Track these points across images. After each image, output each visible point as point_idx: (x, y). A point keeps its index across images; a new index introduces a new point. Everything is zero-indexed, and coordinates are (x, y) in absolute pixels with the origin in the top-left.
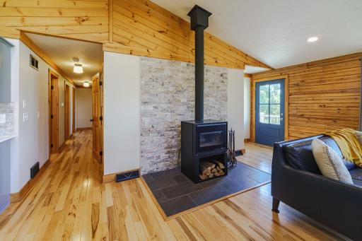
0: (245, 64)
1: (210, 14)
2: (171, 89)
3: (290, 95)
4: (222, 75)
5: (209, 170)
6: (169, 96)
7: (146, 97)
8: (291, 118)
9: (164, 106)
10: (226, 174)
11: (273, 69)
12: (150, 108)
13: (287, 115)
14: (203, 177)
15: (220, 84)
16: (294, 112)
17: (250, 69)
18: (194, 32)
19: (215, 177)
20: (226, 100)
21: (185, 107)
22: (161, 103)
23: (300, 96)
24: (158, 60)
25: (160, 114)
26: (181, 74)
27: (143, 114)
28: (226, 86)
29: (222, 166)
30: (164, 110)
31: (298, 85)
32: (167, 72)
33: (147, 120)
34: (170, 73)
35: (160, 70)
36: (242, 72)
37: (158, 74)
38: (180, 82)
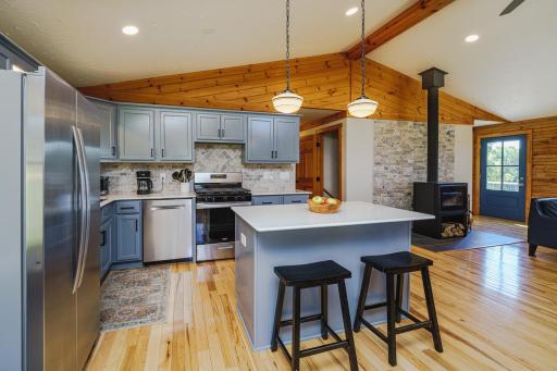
0: (474, 118)
1: (444, 73)
2: (399, 150)
3: (534, 154)
4: (448, 133)
5: (449, 230)
6: (397, 157)
7: (379, 158)
8: (535, 183)
9: (394, 167)
10: (465, 236)
11: (508, 123)
12: (381, 168)
13: (529, 179)
14: (444, 235)
15: (446, 143)
16: (540, 176)
17: (478, 123)
18: (426, 92)
19: (455, 236)
20: (453, 161)
21: (411, 169)
22: (390, 164)
23: (549, 156)
24: (388, 121)
25: (390, 175)
26: (408, 135)
27: (376, 175)
28: (453, 145)
29: (462, 227)
30: (393, 171)
31: (547, 142)
32: (396, 133)
33: (379, 181)
34: (398, 134)
35: (391, 131)
36: (469, 128)
37: (389, 135)
38: (408, 142)
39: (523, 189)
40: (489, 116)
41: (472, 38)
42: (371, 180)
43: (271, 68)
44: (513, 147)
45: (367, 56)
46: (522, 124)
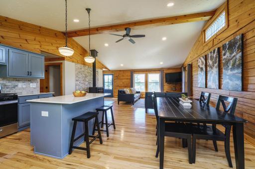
1: (97, 52)
2: (84, 76)
3: (115, 79)
4: (98, 72)
6: (83, 78)
7: (77, 78)
8: (115, 87)
11: (110, 70)
12: (78, 83)
16: (116, 85)
17: (104, 69)
21: (87, 83)
22: (81, 81)
23: (118, 80)
24: (80, 65)
25: (81, 85)
26: (86, 71)
27: (76, 85)
28: (98, 76)
30: (82, 83)
31: (117, 76)
32: (83, 70)
33: (77, 87)
35: (81, 69)
36: (102, 70)
37: (81, 70)
38: (86, 73)
39: (113, 88)
40: (106, 68)
41: (106, 45)
42: (74, 87)
43: (23, 25)
44: (110, 77)
45: (73, 38)
46: (113, 71)
